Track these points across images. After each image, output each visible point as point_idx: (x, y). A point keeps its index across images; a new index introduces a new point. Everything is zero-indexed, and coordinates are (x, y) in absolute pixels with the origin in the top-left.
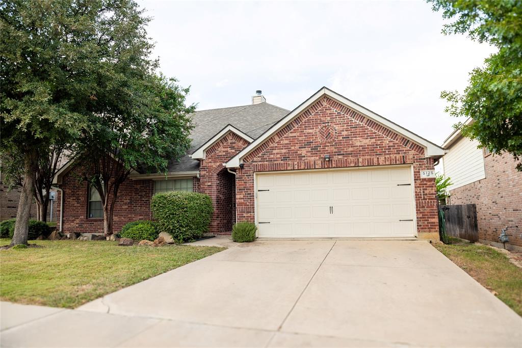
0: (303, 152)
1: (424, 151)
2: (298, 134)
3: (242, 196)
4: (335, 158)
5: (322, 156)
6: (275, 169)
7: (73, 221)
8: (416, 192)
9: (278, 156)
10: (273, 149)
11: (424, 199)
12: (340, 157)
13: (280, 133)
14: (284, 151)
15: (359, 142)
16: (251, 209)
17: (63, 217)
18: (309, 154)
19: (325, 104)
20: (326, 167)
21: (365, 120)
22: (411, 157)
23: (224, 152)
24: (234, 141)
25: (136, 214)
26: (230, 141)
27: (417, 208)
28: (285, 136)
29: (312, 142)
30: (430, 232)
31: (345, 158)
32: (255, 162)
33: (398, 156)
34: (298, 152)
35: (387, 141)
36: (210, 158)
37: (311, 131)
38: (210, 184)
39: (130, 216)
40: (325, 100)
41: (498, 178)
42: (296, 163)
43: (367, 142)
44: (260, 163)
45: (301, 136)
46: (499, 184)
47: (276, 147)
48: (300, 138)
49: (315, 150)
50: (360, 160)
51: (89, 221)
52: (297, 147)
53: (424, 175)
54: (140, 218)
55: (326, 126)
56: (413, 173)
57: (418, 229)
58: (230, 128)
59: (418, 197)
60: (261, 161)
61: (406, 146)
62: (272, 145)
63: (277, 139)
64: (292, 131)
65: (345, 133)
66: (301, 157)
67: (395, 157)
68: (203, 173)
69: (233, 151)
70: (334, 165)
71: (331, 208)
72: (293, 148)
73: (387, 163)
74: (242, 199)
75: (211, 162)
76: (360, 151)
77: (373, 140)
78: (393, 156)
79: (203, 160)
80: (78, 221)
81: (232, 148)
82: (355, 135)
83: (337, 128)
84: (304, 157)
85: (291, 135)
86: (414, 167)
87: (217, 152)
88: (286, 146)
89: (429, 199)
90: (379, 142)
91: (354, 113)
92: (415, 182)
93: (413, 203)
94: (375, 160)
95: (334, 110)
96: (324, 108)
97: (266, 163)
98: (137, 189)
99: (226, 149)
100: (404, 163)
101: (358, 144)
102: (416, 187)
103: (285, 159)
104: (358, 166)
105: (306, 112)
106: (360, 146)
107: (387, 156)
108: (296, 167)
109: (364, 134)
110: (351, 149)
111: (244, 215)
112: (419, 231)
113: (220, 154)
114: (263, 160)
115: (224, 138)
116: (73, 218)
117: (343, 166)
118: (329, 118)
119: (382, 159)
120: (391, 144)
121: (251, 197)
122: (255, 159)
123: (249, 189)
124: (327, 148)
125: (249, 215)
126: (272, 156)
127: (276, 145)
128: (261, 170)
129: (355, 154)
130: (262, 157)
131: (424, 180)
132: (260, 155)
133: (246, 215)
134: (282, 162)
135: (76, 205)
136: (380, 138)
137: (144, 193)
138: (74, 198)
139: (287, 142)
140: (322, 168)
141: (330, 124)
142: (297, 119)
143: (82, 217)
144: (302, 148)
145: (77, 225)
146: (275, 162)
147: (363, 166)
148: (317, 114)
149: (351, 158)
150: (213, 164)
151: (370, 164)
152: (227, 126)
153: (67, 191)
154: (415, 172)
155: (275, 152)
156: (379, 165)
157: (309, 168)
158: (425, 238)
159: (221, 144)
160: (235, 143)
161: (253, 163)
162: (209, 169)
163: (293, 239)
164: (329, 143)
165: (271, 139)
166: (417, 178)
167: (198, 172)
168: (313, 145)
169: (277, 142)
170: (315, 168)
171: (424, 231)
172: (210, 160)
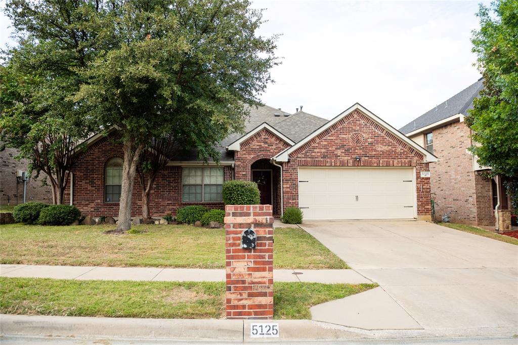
0: (339, 152)
1: (423, 159)
2: (335, 138)
3: (288, 186)
4: (363, 159)
5: (353, 156)
6: (316, 164)
7: (86, 205)
8: (417, 187)
9: (319, 154)
10: (314, 148)
11: (423, 192)
12: (366, 158)
13: (320, 136)
14: (323, 150)
15: (380, 148)
16: (295, 196)
17: (73, 201)
18: (343, 154)
19: (355, 116)
20: (356, 165)
21: (385, 132)
22: (415, 161)
23: (257, 146)
24: (267, 137)
25: (163, 199)
26: (263, 137)
27: (418, 198)
28: (324, 138)
29: (346, 145)
30: (426, 215)
31: (370, 159)
32: (299, 158)
33: (407, 160)
34: (335, 152)
35: (399, 149)
36: (244, 151)
37: (344, 136)
38: (244, 173)
39: (157, 200)
40: (356, 113)
41: (439, 176)
42: (333, 161)
43: (386, 148)
44: (303, 159)
45: (337, 140)
46: (439, 180)
47: (317, 147)
48: (336, 141)
49: (348, 152)
50: (381, 162)
51: (108, 205)
52: (334, 148)
53: (423, 175)
54: (169, 202)
55: (356, 134)
56: (415, 174)
57: (418, 213)
58: (265, 125)
59: (418, 190)
60: (304, 158)
61: (412, 153)
62: (313, 145)
63: (318, 141)
64: (330, 135)
65: (370, 140)
66: (337, 156)
67: (405, 161)
68: (238, 163)
69: (266, 145)
70: (362, 165)
71: (357, 197)
72: (330, 149)
73: (399, 165)
74: (288, 188)
75: (245, 154)
76: (380, 155)
77: (390, 147)
78: (403, 160)
79: (237, 152)
80: (93, 205)
81: (266, 143)
82: (378, 142)
83: (364, 136)
84: (339, 156)
85: (329, 138)
86: (417, 169)
87: (251, 145)
88: (325, 147)
89: (426, 192)
90: (394, 149)
91: (377, 126)
92: (417, 180)
93: (415, 194)
94: (391, 162)
95: (362, 122)
96: (355, 119)
97: (309, 159)
98: (164, 175)
99: (260, 144)
100: (410, 166)
101: (379, 149)
102: (417, 183)
103: (324, 157)
104: (379, 166)
105: (342, 121)
106: (381, 151)
107: (399, 160)
108: (333, 164)
109: (383, 142)
110: (374, 153)
111: (290, 201)
112: (418, 214)
113: (254, 147)
114: (306, 156)
115: (258, 134)
116: (87, 202)
117: (368, 165)
118: (358, 128)
119: (396, 161)
120: (402, 151)
121: (295, 187)
122: (299, 155)
123: (294, 180)
124: (356, 151)
125: (294, 201)
126: (314, 154)
127: (317, 145)
128: (305, 165)
129: (377, 157)
130: (305, 154)
131: (423, 178)
132: (304, 152)
133: (291, 202)
134: (322, 159)
135: (89, 188)
136: (395, 147)
137: (172, 179)
138: (88, 181)
139: (326, 143)
140: (353, 166)
141: (359, 132)
142: (334, 126)
143: (99, 201)
144: (338, 149)
145: (92, 210)
146: (316, 159)
147: (383, 166)
148: (349, 123)
149: (374, 160)
150: (247, 156)
151: (388, 165)
152: (263, 123)
153: (78, 173)
154: (417, 173)
155: (316, 150)
156: (393, 166)
157: (343, 165)
158: (422, 219)
159: (255, 139)
160: (268, 139)
161: (298, 159)
162: (243, 160)
163: (330, 221)
164: (358, 147)
165: (313, 140)
166: (418, 177)
167: (233, 162)
168: (346, 148)
169: (318, 143)
170: (348, 166)
171: (422, 215)
172: (244, 152)
